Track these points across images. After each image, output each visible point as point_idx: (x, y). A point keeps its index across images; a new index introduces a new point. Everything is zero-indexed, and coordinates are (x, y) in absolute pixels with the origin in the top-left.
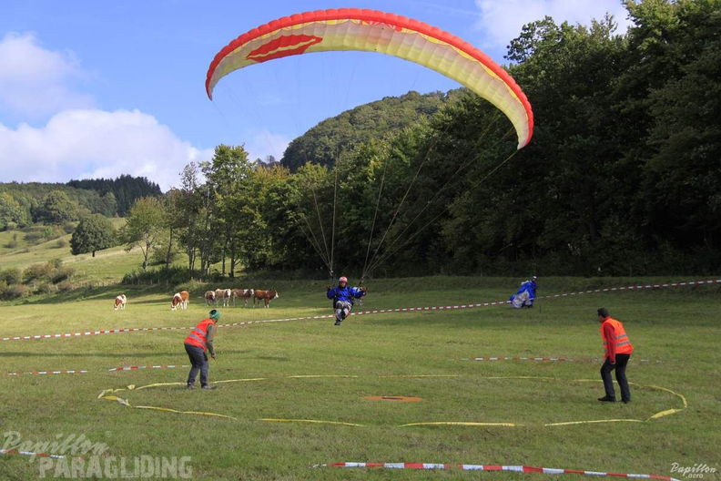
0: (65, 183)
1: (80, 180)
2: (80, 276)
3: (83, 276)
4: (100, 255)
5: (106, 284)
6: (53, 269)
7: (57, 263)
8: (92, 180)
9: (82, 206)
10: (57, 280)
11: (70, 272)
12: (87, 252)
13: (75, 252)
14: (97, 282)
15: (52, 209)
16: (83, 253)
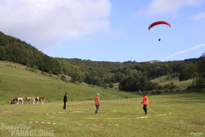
0: (183, 60)
1: (188, 59)
2: (177, 87)
3: (179, 87)
4: (187, 81)
5: (183, 89)
6: (170, 85)
7: (172, 83)
8: (191, 59)
9: (188, 67)
10: (170, 88)
11: (175, 86)
12: (184, 80)
13: (180, 80)
14: (181, 89)
15: (178, 68)
16: (182, 80)
